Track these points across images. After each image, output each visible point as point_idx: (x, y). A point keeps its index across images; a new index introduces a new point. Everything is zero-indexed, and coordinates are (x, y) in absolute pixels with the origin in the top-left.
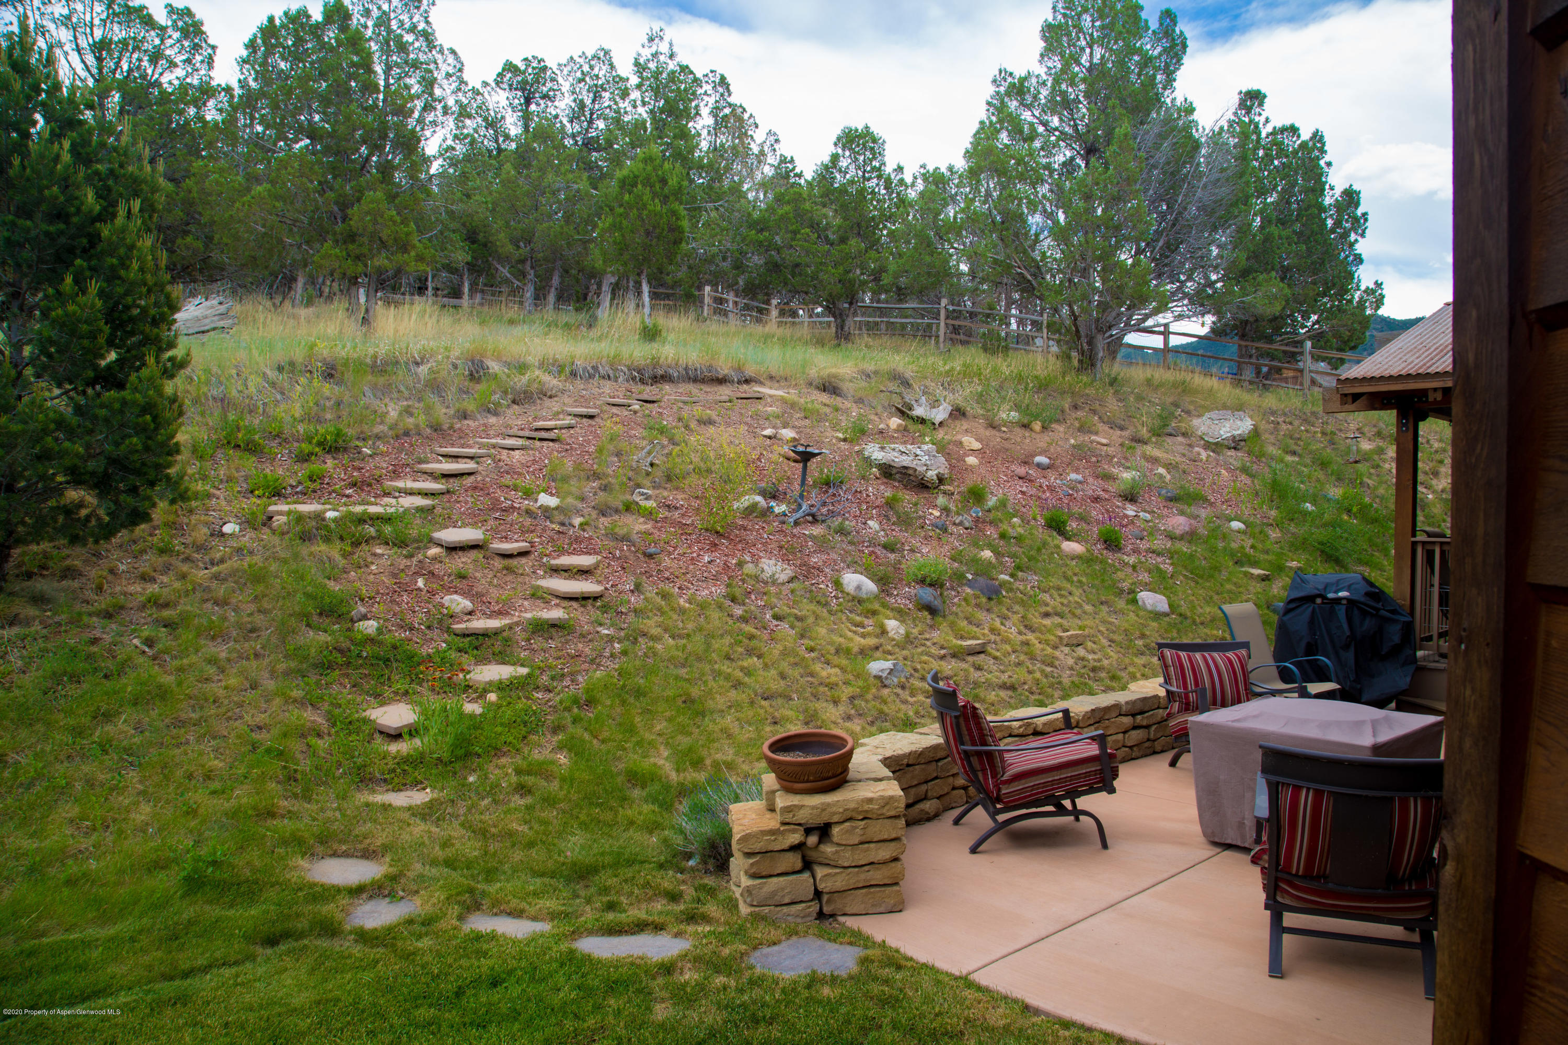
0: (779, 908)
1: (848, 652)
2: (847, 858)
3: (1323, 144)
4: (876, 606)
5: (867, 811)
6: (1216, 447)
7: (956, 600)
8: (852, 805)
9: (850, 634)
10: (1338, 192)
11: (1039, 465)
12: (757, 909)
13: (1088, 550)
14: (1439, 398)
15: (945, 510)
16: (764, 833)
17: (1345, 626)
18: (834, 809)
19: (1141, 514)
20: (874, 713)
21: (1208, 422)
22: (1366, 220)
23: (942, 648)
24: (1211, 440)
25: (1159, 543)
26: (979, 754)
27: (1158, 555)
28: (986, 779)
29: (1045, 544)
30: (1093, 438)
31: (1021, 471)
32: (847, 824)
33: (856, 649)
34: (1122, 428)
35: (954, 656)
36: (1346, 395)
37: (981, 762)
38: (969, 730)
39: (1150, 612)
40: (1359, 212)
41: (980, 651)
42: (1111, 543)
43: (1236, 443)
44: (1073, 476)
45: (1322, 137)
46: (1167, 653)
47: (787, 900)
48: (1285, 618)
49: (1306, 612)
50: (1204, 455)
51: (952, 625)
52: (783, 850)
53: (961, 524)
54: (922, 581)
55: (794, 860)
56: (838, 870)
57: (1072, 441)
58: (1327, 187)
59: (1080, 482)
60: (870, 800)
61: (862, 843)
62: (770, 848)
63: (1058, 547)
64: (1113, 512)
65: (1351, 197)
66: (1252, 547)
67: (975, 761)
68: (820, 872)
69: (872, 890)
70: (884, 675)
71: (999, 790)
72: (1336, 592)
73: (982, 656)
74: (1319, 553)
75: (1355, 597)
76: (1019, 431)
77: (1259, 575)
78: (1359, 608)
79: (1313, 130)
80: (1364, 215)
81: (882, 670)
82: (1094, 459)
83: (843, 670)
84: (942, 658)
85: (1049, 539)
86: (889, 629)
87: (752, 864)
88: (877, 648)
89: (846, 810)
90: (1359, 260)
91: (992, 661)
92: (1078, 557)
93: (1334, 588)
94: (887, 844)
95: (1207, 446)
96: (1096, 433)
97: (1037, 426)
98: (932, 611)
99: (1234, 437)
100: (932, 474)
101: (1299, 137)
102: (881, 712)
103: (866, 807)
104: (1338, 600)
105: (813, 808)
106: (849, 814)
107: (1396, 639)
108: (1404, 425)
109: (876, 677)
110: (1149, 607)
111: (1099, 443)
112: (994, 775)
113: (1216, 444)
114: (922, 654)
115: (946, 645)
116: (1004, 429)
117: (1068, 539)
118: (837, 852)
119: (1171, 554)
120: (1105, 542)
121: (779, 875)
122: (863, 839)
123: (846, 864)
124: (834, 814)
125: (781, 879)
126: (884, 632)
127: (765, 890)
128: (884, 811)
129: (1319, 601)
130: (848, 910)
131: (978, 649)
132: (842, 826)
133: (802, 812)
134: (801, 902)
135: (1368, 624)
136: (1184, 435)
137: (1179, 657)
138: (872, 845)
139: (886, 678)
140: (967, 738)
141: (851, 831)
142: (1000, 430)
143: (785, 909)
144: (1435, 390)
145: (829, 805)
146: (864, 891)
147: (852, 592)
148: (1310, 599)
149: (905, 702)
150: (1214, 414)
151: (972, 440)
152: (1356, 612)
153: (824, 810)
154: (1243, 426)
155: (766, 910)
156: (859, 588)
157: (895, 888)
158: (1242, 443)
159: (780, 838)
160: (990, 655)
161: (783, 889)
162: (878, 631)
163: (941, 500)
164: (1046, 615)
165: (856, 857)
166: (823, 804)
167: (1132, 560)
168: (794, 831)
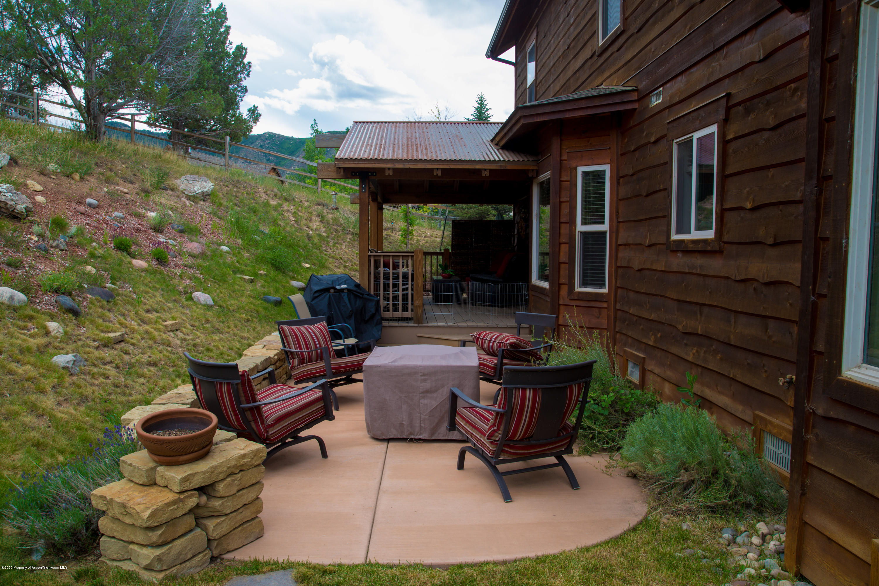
0: (183, 565)
1: (29, 350)
2: (229, 506)
3: (226, 13)
4: (29, 312)
5: (242, 465)
6: (194, 198)
7: (85, 304)
8: (233, 463)
9: (22, 336)
10: (234, 46)
11: (90, 205)
12: (167, 572)
13: (149, 265)
14: (391, 174)
15: (41, 236)
16: (168, 505)
17: (348, 305)
18: (220, 470)
19: (169, 241)
20: (77, 396)
21: (185, 182)
22: (250, 67)
23: (94, 340)
24: (190, 194)
25: (188, 260)
26: (251, 409)
27: (190, 267)
28: (258, 426)
29: (122, 261)
30: (117, 187)
31: (81, 208)
32: (229, 479)
33: (34, 348)
34: (132, 183)
35: (105, 345)
36: (340, 168)
37: (253, 415)
38: (245, 392)
39: (204, 305)
40: (246, 61)
41: (120, 341)
42: (161, 260)
43: (205, 197)
44: (116, 214)
45: (225, 9)
46: (286, 328)
47: (189, 556)
48: (313, 302)
49: (325, 298)
50: (188, 203)
51: (93, 322)
52: (184, 515)
53: (57, 246)
54: (57, 291)
55: (190, 520)
56: (223, 518)
57: (105, 189)
58: (228, 42)
59: (123, 218)
60: (244, 456)
61: (239, 491)
62: (174, 516)
63: (130, 263)
64: (151, 239)
65: (241, 51)
66: (238, 262)
67: (248, 414)
68: (211, 524)
69: (245, 526)
70: (70, 365)
71: (267, 432)
72: (340, 285)
73: (123, 344)
74: (270, 265)
75: (350, 288)
76: (63, 178)
77: (249, 279)
78: (353, 294)
79: (219, 3)
80: (249, 63)
81: (68, 362)
82: (124, 203)
83: (34, 365)
84: (97, 348)
85: (123, 258)
86: (51, 329)
87: (160, 535)
88: (47, 346)
89: (229, 468)
90: (245, 90)
91: (132, 347)
92: (146, 270)
93: (337, 283)
94: (254, 487)
95: (188, 197)
96: (118, 185)
97: (77, 177)
98: (75, 313)
99: (203, 192)
100: (20, 207)
101: (210, 6)
102: (82, 395)
103: (242, 462)
104: (342, 290)
105: (205, 473)
106: (230, 471)
107: (373, 311)
108: (363, 188)
109: (64, 368)
110: (203, 302)
111: (122, 191)
112: (263, 423)
113: (194, 196)
114: (82, 346)
115: (97, 338)
116: (53, 177)
117: (134, 258)
118: (223, 503)
119: (198, 267)
120: (158, 259)
121: (179, 537)
122: (240, 487)
123: (229, 512)
124: (220, 473)
125: (183, 540)
126: (47, 333)
127: (172, 553)
128: (253, 462)
129: (332, 291)
130: (231, 547)
131: (120, 339)
132: (225, 482)
133: (196, 478)
134: (200, 553)
135: (359, 303)
136: (173, 190)
137: (292, 329)
138: (245, 491)
139: (72, 368)
140: (243, 399)
141: (230, 485)
142: (50, 178)
143: (188, 564)
144: (389, 169)
145: (216, 467)
146: (240, 528)
147: (6, 302)
148: (327, 290)
149: (92, 384)
150: (188, 177)
151: (35, 183)
152: (352, 296)
153: (213, 472)
154: (208, 186)
155: (174, 570)
156: (12, 298)
157: (257, 520)
158: (208, 197)
159: (181, 504)
160: (128, 342)
161: (186, 548)
162: (43, 332)
163: (35, 228)
164: (148, 311)
165: (235, 503)
166: (212, 467)
167: (178, 271)
168: (191, 496)
